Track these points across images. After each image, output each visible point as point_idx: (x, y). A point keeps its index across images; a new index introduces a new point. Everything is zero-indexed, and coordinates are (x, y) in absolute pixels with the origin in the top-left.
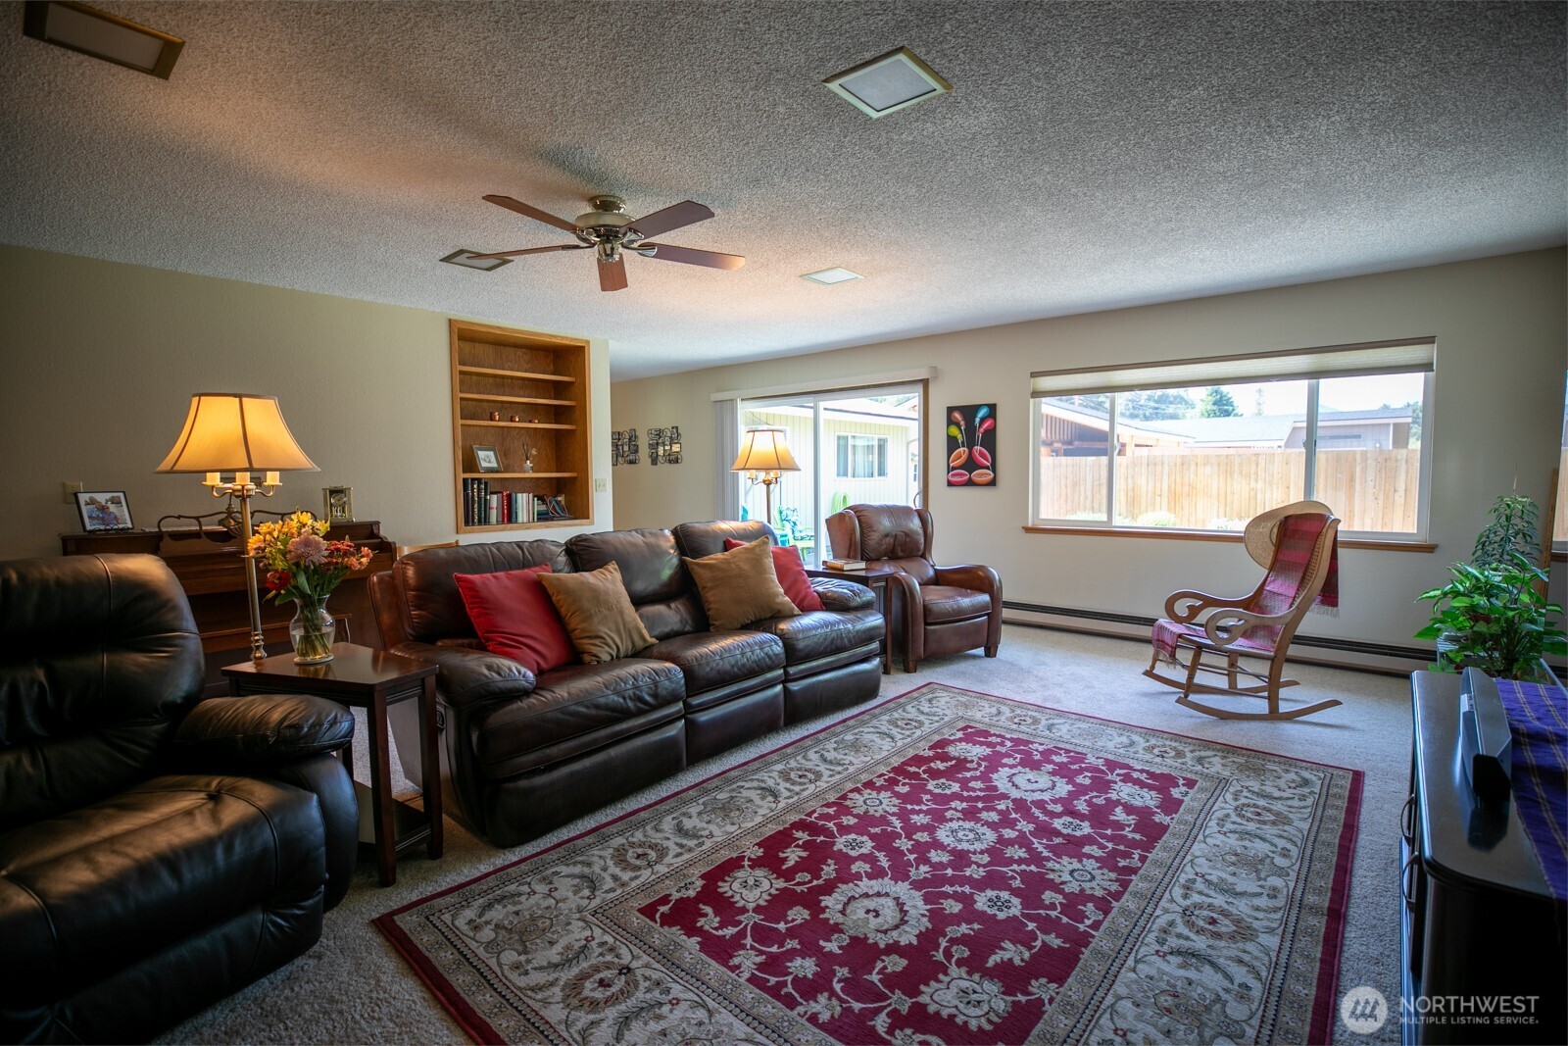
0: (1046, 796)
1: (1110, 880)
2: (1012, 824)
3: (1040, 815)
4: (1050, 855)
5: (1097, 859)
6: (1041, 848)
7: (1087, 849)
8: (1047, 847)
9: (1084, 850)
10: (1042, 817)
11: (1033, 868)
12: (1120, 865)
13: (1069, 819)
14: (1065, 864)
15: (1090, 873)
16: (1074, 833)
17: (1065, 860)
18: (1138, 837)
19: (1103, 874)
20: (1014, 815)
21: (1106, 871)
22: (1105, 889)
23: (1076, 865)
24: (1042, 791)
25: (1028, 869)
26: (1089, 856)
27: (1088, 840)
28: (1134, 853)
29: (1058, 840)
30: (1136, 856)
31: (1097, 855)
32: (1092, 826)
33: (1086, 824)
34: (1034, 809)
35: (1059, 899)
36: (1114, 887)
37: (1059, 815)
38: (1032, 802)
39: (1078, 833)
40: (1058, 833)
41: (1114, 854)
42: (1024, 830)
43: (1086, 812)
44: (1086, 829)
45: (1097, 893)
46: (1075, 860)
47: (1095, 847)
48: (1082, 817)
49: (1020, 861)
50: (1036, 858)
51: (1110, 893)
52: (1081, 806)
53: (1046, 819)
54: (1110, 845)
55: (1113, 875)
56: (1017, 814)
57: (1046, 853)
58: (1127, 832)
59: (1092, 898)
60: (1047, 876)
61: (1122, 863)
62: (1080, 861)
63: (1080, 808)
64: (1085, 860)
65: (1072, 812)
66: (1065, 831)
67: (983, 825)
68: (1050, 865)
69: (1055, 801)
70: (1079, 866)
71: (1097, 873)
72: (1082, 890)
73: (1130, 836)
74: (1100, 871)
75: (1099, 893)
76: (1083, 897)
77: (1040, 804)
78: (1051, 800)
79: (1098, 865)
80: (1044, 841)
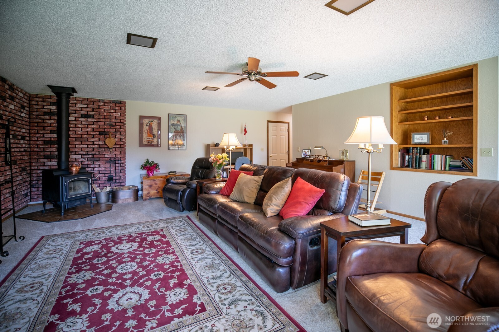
0: (116, 296)
1: (71, 280)
2: (117, 278)
3: (111, 287)
4: (96, 277)
5: (78, 284)
6: (100, 276)
7: (84, 285)
8: (99, 278)
9: (85, 284)
10: (109, 287)
11: (98, 271)
12: (69, 287)
13: (98, 292)
14: (88, 277)
15: (79, 279)
16: (93, 288)
17: (90, 278)
18: (65, 301)
19: (74, 281)
20: (120, 281)
21: (74, 282)
22: (72, 277)
23: (85, 278)
24: (120, 298)
25: (99, 270)
26: (82, 283)
27: (85, 289)
28: (65, 293)
29: (97, 283)
30: (63, 293)
31: (79, 285)
32: (87, 295)
33: (90, 294)
34: (116, 288)
35: (84, 268)
36: (69, 279)
37: (103, 291)
38: (119, 290)
39: (91, 289)
40: (98, 285)
41: (73, 289)
42: (111, 279)
43: (93, 299)
44: (89, 293)
45: (74, 275)
46: (86, 279)
47: (81, 288)
48: (93, 296)
49: (103, 270)
50: (100, 273)
51: (69, 277)
52: (97, 301)
53: (107, 287)
54: (76, 291)
55: (70, 282)
56: (120, 282)
57: (97, 276)
58: (70, 301)
59: (75, 273)
60: (92, 271)
61: (68, 288)
62: (84, 280)
63: (97, 300)
64: (83, 281)
65: (100, 296)
66: (97, 287)
67: (126, 272)
68: (94, 274)
69: (110, 297)
70: (84, 279)
71: (76, 280)
72: (79, 273)
73: (69, 300)
74: (75, 281)
75: (73, 275)
76: (77, 272)
77: (115, 291)
78: (113, 296)
79: (77, 283)
80: (101, 280)
